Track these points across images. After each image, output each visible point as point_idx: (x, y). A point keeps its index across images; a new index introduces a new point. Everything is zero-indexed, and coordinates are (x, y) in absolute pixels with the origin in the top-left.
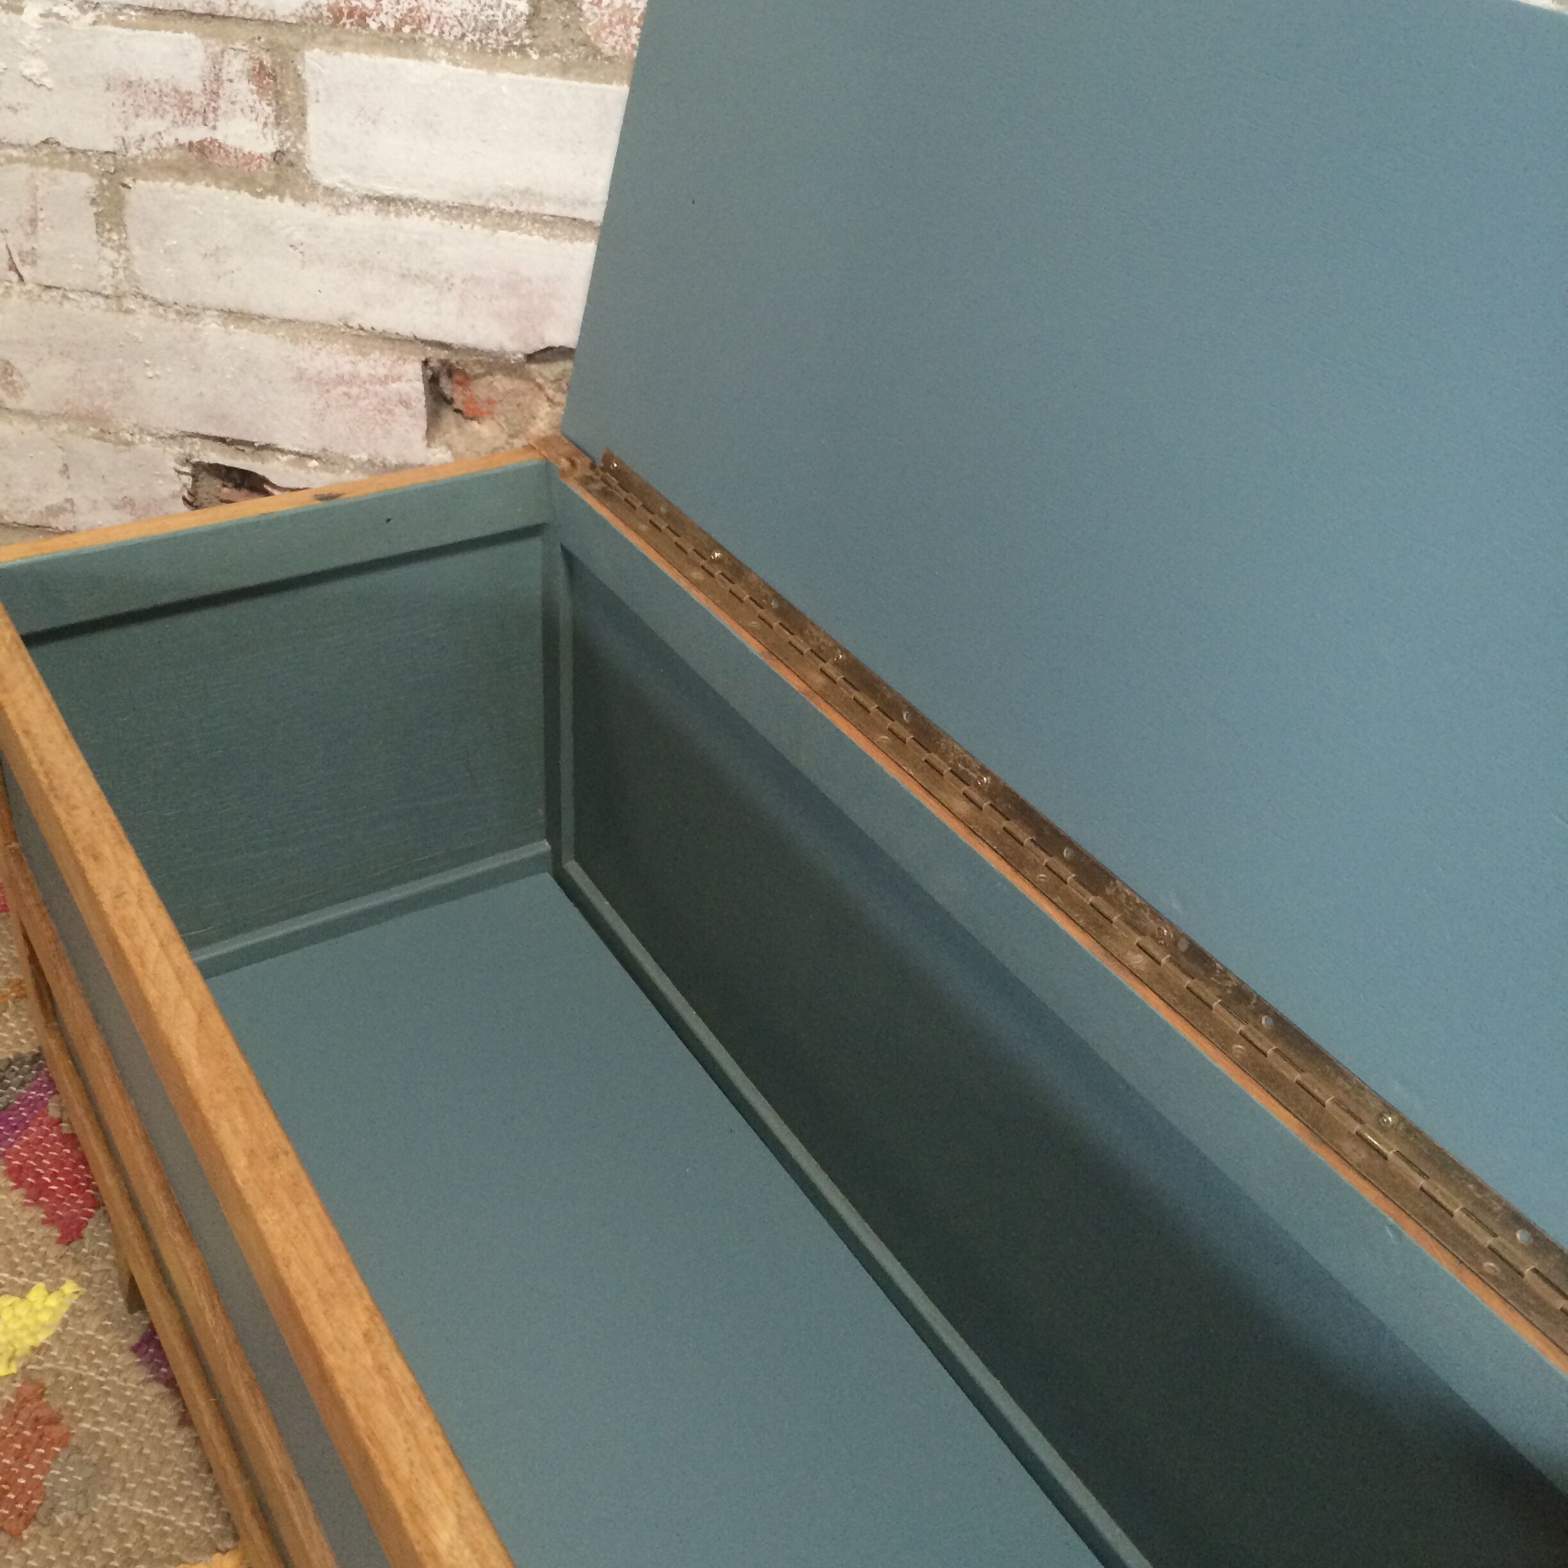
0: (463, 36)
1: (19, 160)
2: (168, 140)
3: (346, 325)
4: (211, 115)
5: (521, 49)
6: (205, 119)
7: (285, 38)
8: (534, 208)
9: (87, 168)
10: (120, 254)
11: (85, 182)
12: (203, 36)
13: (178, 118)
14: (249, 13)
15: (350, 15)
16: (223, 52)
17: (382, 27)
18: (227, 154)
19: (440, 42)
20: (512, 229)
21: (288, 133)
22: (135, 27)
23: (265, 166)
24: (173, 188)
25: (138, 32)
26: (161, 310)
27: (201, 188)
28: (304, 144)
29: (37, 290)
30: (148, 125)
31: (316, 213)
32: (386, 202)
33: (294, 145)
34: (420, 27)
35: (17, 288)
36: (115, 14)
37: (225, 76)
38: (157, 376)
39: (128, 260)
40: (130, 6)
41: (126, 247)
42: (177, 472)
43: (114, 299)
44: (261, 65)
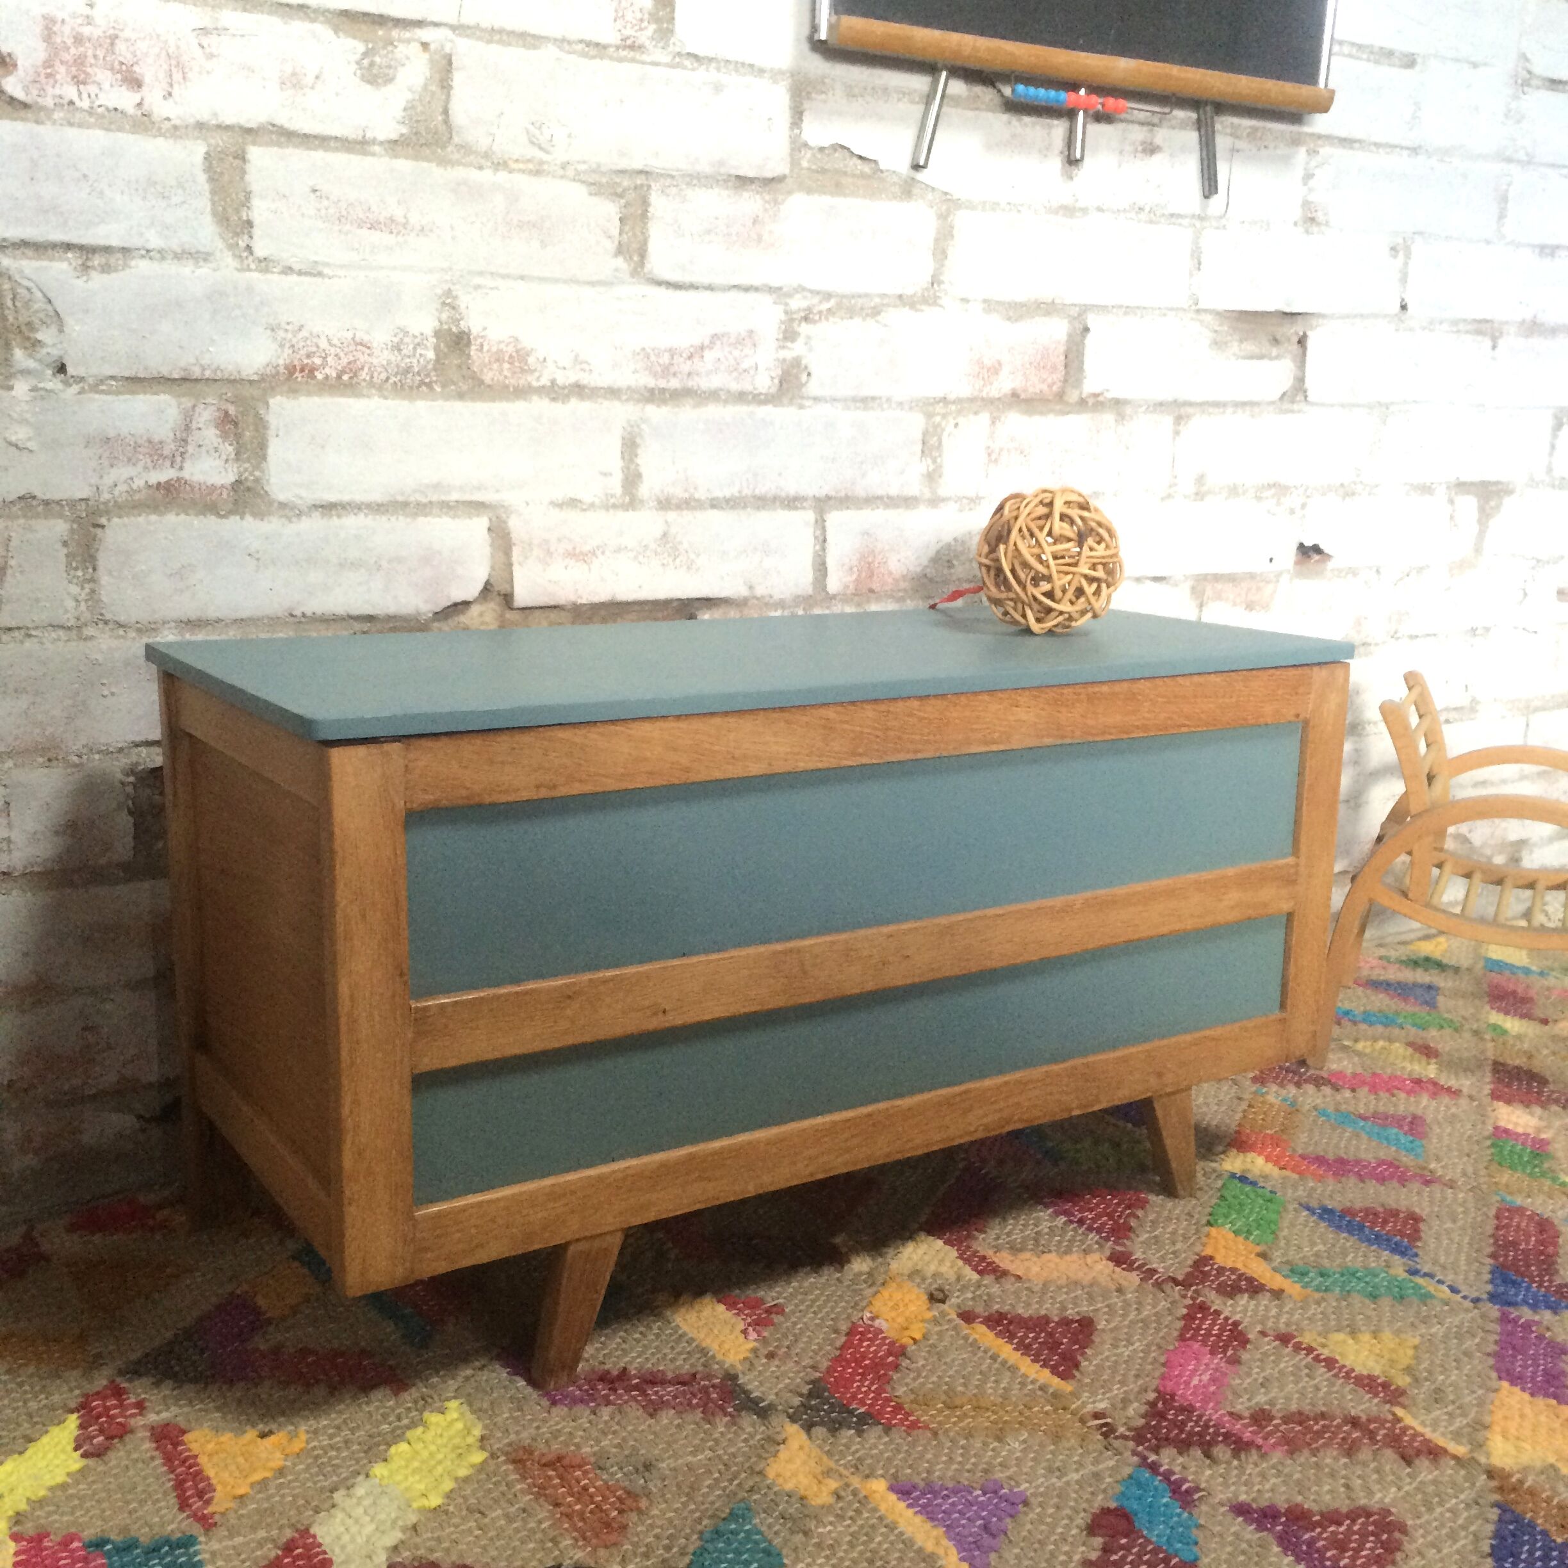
0: (388, 379)
2: (139, 483)
3: (292, 615)
4: (179, 459)
5: (429, 385)
6: (173, 462)
7: (247, 391)
8: (443, 498)
9: (61, 516)
10: (83, 588)
11: (60, 527)
12: (178, 396)
13: (150, 464)
14: (219, 375)
15: (302, 370)
16: (194, 406)
17: (327, 377)
18: (192, 488)
19: (371, 384)
20: (426, 515)
21: (247, 465)
22: (118, 393)
23: (225, 496)
24: (143, 521)
25: (121, 397)
26: (121, 632)
27: (171, 518)
28: (263, 472)
30: (122, 472)
31: (272, 525)
32: (329, 508)
33: (251, 473)
34: (355, 375)
36: (98, 385)
37: (194, 426)
38: (113, 694)
39: (93, 591)
40: (112, 378)
41: (92, 580)
42: (122, 783)
43: (76, 629)
44: (226, 413)
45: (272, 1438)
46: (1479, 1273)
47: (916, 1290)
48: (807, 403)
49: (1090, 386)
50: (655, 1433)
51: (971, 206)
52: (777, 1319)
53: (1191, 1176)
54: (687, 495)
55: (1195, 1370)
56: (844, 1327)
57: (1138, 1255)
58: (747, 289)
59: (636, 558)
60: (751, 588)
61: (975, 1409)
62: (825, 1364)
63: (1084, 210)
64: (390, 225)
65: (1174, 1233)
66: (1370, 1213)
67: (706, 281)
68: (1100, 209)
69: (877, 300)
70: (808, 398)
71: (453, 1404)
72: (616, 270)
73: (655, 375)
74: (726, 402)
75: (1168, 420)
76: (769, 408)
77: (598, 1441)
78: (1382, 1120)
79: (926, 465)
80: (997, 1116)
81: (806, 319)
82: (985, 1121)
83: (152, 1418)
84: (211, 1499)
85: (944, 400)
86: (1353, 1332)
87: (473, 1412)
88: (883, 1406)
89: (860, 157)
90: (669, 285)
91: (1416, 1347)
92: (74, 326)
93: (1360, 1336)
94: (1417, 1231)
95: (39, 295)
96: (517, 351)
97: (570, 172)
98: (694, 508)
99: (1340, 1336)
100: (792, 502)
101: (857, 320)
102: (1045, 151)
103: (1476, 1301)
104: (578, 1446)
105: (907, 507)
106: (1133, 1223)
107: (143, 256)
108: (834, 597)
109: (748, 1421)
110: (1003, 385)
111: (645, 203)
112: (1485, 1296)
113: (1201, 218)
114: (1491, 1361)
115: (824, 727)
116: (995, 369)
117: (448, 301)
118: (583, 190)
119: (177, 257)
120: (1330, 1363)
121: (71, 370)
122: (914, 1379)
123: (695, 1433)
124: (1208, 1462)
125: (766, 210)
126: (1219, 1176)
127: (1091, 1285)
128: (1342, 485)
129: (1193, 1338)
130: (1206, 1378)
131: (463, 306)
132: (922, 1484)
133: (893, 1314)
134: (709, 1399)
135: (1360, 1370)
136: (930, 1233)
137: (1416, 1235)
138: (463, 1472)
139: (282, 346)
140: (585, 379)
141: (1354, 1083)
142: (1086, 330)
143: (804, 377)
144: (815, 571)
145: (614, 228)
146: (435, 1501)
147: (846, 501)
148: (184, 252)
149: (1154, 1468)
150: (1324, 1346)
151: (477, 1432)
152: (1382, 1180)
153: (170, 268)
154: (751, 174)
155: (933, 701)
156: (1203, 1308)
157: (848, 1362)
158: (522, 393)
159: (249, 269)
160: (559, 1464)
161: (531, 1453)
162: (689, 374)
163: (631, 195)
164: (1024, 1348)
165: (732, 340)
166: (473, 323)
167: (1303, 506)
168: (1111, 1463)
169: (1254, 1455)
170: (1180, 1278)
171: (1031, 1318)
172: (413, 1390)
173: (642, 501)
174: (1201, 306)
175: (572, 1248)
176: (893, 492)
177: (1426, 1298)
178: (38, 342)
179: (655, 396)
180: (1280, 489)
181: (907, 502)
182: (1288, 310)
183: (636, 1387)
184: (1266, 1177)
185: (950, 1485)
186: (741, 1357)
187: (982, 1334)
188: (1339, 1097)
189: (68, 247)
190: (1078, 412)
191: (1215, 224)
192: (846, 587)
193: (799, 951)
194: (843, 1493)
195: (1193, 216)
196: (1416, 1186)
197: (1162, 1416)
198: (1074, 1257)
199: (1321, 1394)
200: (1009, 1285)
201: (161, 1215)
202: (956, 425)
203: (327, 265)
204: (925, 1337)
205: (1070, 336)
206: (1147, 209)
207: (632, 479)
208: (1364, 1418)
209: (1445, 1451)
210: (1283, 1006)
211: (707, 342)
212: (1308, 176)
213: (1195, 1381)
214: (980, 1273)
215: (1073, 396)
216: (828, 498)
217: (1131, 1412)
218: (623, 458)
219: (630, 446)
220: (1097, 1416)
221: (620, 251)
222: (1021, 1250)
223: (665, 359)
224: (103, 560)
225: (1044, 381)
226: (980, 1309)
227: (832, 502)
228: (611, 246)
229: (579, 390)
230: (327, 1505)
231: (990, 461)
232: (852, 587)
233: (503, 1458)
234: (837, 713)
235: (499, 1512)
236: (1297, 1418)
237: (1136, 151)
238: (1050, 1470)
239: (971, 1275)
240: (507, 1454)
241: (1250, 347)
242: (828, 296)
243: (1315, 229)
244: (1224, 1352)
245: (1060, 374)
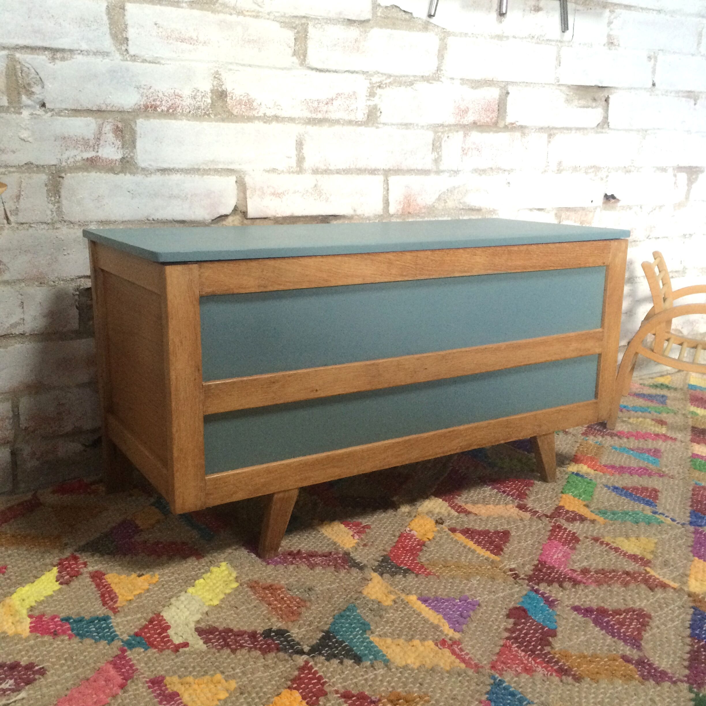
0: (190, 112)
1: (14, 172)
2: (79, 158)
3: (148, 220)
4: (96, 147)
5: (209, 115)
6: (94, 148)
7: (126, 116)
8: (215, 167)
9: (44, 172)
10: (54, 206)
11: (43, 177)
12: (96, 118)
13: (83, 149)
14: (114, 109)
15: (151, 107)
16: (103, 124)
17: (162, 111)
18: (103, 160)
19: (182, 114)
20: (208, 175)
21: (127, 151)
22: (69, 116)
23: (117, 164)
24: (81, 175)
25: (70, 118)
26: (72, 226)
27: (94, 175)
28: (134, 154)
29: (16, 226)
30: (72, 153)
31: (139, 178)
32: (164, 171)
33: (129, 154)
34: (175, 110)
35: (7, 226)
36: (59, 113)
37: (103, 132)
38: (68, 254)
39: (59, 207)
40: (66, 109)
41: (58, 202)
42: (74, 295)
43: (52, 224)
44: (117, 127)
45: (143, 577)
46: (685, 513)
47: (430, 519)
48: (380, 126)
49: (509, 120)
50: (313, 576)
51: (455, 35)
52: (367, 530)
53: (554, 474)
54: (325, 168)
55: (556, 552)
56: (398, 534)
57: (530, 505)
58: (352, 72)
59: (303, 196)
60: (355, 211)
61: (456, 567)
62: (389, 549)
63: (507, 37)
64: (190, 41)
65: (546, 496)
66: (635, 489)
67: (334, 69)
68: (514, 37)
69: (412, 78)
70: (380, 123)
71: (224, 564)
72: (293, 63)
73: (311, 111)
74: (343, 124)
75: (545, 136)
76: (363, 128)
77: (288, 579)
78: (641, 451)
79: (435, 155)
80: (465, 443)
81: (379, 87)
82: (461, 444)
83: (90, 569)
84: (117, 601)
85: (442, 125)
86: (627, 537)
87: (232, 567)
88: (415, 566)
89: (404, 11)
90: (317, 70)
91: (656, 543)
92: (49, 85)
93: (630, 539)
94: (657, 496)
95: (33, 71)
96: (248, 100)
97: (272, 17)
98: (329, 174)
99: (622, 539)
100: (373, 172)
101: (403, 88)
102: (489, 9)
103: (683, 524)
104: (279, 581)
105: (426, 175)
106: (527, 492)
107: (79, 54)
108: (392, 216)
109: (355, 571)
110: (470, 118)
111: (306, 31)
112: (688, 523)
113: (561, 42)
114: (690, 549)
115: (389, 263)
116: (466, 111)
117: (217, 76)
118: (278, 25)
119: (95, 54)
120: (616, 550)
121: (47, 105)
122: (429, 555)
123: (331, 577)
124: (561, 589)
125: (361, 35)
126: (566, 473)
127: (509, 518)
128: (625, 167)
129: (555, 539)
130: (560, 555)
131: (223, 80)
132: (432, 597)
133: (419, 529)
134: (337, 563)
135: (630, 552)
136: (436, 496)
137: (656, 497)
138: (228, 591)
139: (142, 96)
140: (279, 113)
141: (629, 435)
142: (508, 93)
143: (379, 114)
144: (384, 204)
145: (292, 43)
146: (216, 602)
147: (398, 171)
148: (97, 52)
149: (537, 591)
150: (614, 542)
151: (234, 574)
152: (640, 475)
153: (91, 59)
154: (354, 18)
155: (437, 252)
156: (559, 527)
157: (399, 548)
158: (250, 119)
159: (127, 60)
160: (270, 587)
161: (258, 584)
162: (326, 112)
163: (300, 28)
164: (478, 543)
165: (346, 96)
166: (228, 86)
167: (607, 176)
168: (518, 589)
169: (582, 586)
170: (549, 514)
171: (481, 531)
172: (205, 558)
173: (305, 170)
174: (560, 83)
175: (276, 496)
176: (419, 168)
177: (660, 523)
178: (33, 93)
179: (311, 121)
180: (597, 169)
181: (426, 172)
182: (600, 85)
183: (305, 558)
184: (588, 474)
185: (446, 597)
186: (352, 546)
187: (460, 537)
188: (621, 441)
189: (46, 49)
190: (504, 132)
191: (567, 44)
192: (398, 211)
193: (378, 365)
194: (397, 601)
195: (557, 41)
196: (656, 478)
197: (541, 571)
198: (501, 506)
199: (612, 562)
200: (472, 517)
201: (93, 487)
202: (448, 137)
203: (163, 59)
204: (434, 538)
205: (500, 96)
206: (536, 37)
207: (301, 160)
208: (632, 572)
209: (669, 586)
210: (596, 396)
211: (334, 97)
212: (610, 23)
213: (555, 557)
214: (459, 512)
215: (501, 124)
216: (390, 170)
217: (526, 569)
218: (297, 150)
219: (300, 144)
220: (511, 570)
221: (295, 54)
222: (477, 503)
223: (315, 104)
224: (63, 193)
225: (489, 117)
226: (458, 527)
227: (392, 172)
228: (291, 51)
229: (276, 118)
230: (167, 604)
231: (464, 154)
232: (400, 211)
233: (245, 586)
234: (394, 256)
235: (244, 607)
236: (602, 572)
237: (531, 10)
238: (490, 592)
239: (454, 513)
240: (247, 584)
241: (583, 102)
242: (390, 76)
243: (613, 48)
244: (568, 545)
245: (495, 114)
